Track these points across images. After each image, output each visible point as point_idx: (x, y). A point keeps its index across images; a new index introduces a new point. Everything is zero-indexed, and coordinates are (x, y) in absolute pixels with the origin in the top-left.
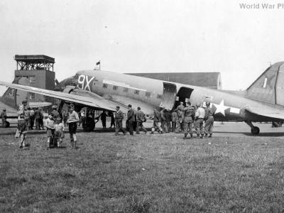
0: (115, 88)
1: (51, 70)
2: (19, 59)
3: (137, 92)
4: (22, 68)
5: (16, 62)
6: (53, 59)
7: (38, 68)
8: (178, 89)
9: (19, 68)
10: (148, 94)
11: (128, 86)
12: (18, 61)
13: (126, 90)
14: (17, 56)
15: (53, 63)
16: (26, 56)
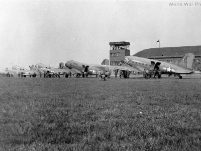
0: (136, 63)
1: (128, 49)
2: (111, 44)
3: (143, 64)
4: (113, 49)
5: (110, 46)
6: (129, 43)
7: (121, 48)
8: (155, 63)
9: (112, 49)
10: (146, 65)
11: (140, 62)
12: (111, 45)
13: (139, 63)
14: (110, 43)
15: (129, 45)
16: (115, 43)
